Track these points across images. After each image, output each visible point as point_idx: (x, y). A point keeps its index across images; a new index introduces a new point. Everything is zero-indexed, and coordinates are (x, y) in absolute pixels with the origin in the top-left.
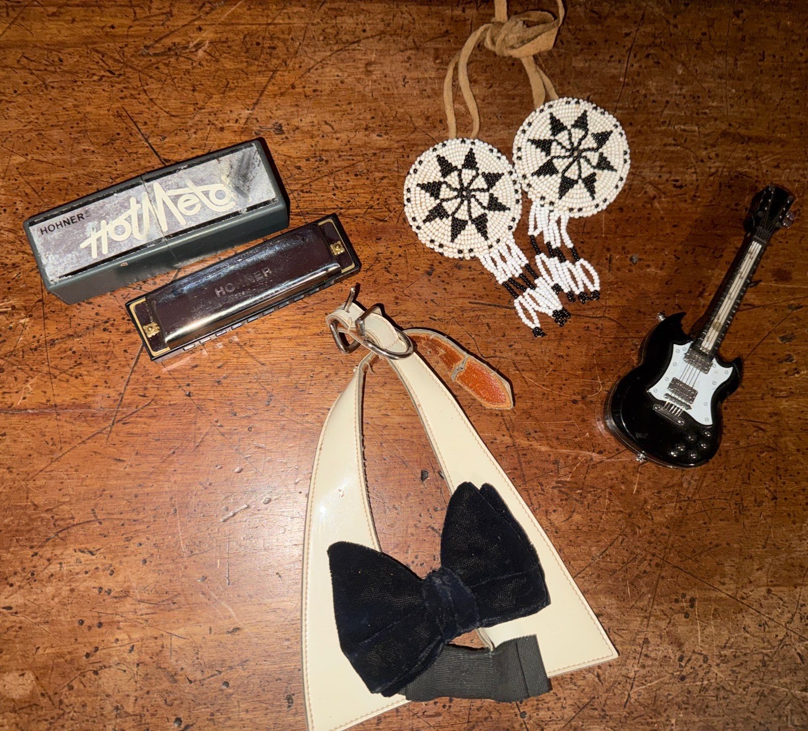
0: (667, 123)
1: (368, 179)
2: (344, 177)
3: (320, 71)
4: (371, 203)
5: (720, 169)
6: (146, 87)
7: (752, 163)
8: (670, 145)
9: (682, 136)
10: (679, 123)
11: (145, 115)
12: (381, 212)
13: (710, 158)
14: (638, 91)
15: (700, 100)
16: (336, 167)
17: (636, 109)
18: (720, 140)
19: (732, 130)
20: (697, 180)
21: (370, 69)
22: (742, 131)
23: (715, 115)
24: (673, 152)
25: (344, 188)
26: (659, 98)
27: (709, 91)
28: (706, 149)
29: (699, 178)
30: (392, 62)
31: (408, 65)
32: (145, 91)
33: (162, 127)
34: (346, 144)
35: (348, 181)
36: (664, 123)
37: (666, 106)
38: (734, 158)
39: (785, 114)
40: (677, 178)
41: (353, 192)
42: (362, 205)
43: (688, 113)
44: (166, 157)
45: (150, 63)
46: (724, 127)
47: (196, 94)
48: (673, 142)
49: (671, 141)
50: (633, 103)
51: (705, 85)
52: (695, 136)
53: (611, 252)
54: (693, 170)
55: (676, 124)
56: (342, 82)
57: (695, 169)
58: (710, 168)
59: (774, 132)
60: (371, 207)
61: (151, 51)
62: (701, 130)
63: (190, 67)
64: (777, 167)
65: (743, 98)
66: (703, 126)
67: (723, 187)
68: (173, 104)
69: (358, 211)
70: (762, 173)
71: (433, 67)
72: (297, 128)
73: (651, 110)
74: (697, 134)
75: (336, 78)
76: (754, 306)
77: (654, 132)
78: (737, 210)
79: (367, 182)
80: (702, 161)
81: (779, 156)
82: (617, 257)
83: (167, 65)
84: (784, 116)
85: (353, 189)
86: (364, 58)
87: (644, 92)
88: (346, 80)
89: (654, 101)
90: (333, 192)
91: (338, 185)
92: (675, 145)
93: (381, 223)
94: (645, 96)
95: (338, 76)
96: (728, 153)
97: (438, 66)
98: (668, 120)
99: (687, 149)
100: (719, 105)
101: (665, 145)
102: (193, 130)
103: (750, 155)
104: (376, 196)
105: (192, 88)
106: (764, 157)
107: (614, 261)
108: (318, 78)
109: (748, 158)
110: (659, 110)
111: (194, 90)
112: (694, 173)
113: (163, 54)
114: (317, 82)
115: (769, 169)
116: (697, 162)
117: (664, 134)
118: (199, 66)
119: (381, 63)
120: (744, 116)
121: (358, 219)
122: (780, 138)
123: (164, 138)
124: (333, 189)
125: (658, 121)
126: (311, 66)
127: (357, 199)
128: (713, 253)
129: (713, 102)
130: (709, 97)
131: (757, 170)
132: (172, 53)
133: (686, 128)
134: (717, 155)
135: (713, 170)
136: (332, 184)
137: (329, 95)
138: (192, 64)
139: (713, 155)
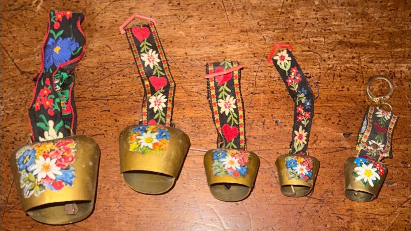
0: (306, 37)
1: (130, 78)
2: (117, 77)
3: (103, 15)
4: (132, 92)
5: (335, 65)
6: (11, 30)
7: (356, 60)
8: (306, 51)
9: (313, 45)
10: (313, 37)
11: (11, 46)
12: (137, 97)
13: (329, 58)
14: (289, 17)
15: (328, 21)
16: (113, 72)
17: (286, 29)
18: (337, 47)
19: (346, 40)
20: (320, 73)
21: (132, 12)
22: (352, 40)
23: (336, 30)
24: (307, 55)
25: (117, 84)
26: (302, 21)
27: (334, 15)
28: (328, 53)
29: (321, 71)
30: (144, 7)
31: (153, 8)
32: (10, 32)
33: (21, 53)
34: (118, 58)
35: (119, 79)
36: (303, 37)
37: (306, 26)
38: (345, 58)
39: (381, 27)
40: (308, 72)
41: (121, 85)
42: (127, 93)
43: (319, 30)
44: (23, 70)
45: (12, 15)
46: (340, 38)
47: (37, 32)
48: (308, 49)
49: (306, 48)
50: (285, 25)
51: (332, 11)
52: (322, 45)
53: (265, 118)
54: (318, 66)
55: (311, 37)
56: (116, 21)
57: (320, 66)
58: (329, 65)
59: (372, 39)
60: (132, 94)
61: (13, 8)
62: (326, 40)
63: (33, 16)
64: (371, 62)
65: (355, 18)
66: (328, 38)
67: (336, 77)
68: (26, 39)
69: (125, 96)
70: (361, 67)
71: (168, 9)
72: (92, 50)
73: (296, 29)
74: (323, 43)
75: (113, 18)
76: (346, 148)
77: (297, 43)
78: (342, 91)
79: (130, 80)
80: (324, 61)
81: (373, 55)
82: (268, 121)
83: (21, 15)
84: (380, 29)
85: (122, 84)
86: (129, 5)
87: (292, 17)
88: (118, 20)
89: (298, 23)
90: (111, 86)
91: (114, 82)
92: (309, 51)
93: (137, 103)
94: (293, 20)
95: (114, 17)
96: (341, 55)
97: (171, 8)
98: (305, 35)
99: (316, 53)
100: (339, 24)
101: (302, 51)
102: (37, 54)
103: (355, 55)
104: (134, 88)
105: (35, 29)
106: (364, 57)
107: (266, 123)
108: (103, 19)
109: (353, 58)
110: (301, 29)
111: (36, 30)
112: (319, 68)
113: (18, 9)
114: (102, 21)
115: (366, 64)
116: (321, 61)
117: (303, 44)
118: (38, 16)
119: (138, 8)
120: (355, 30)
121: (124, 101)
122: (375, 43)
123: (22, 59)
124: (111, 85)
125: (299, 36)
126: (98, 12)
127: (124, 90)
128: (325, 117)
129: (336, 22)
130: (333, 19)
131: (358, 65)
132: (24, 8)
133: (317, 40)
134: (334, 56)
135: (331, 66)
136: (110, 82)
137: (109, 29)
138: (35, 14)
139: (331, 56)
